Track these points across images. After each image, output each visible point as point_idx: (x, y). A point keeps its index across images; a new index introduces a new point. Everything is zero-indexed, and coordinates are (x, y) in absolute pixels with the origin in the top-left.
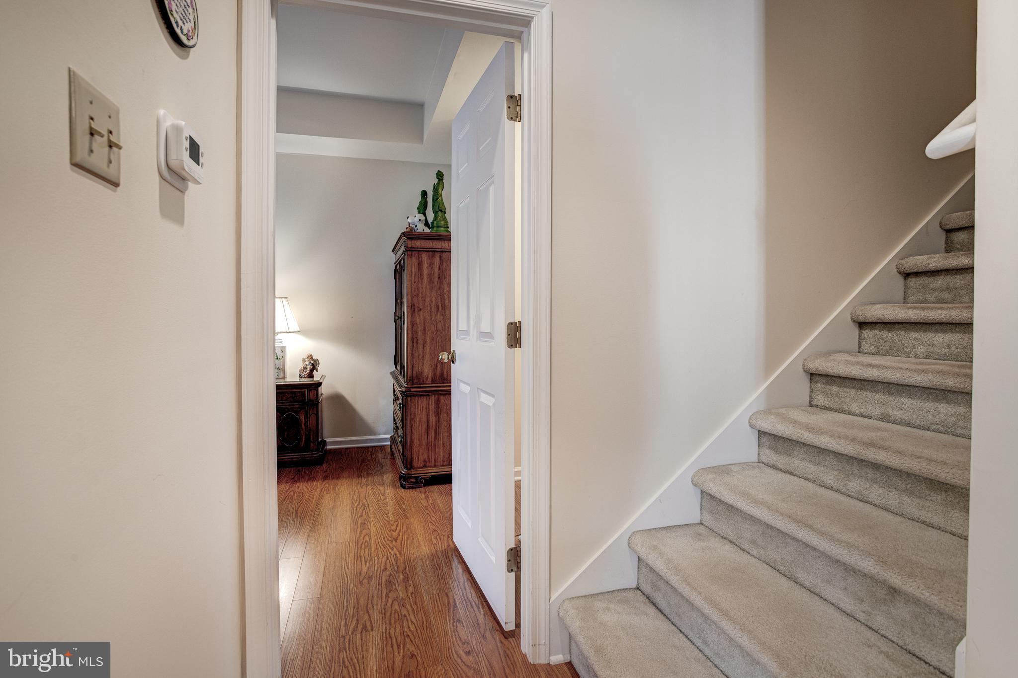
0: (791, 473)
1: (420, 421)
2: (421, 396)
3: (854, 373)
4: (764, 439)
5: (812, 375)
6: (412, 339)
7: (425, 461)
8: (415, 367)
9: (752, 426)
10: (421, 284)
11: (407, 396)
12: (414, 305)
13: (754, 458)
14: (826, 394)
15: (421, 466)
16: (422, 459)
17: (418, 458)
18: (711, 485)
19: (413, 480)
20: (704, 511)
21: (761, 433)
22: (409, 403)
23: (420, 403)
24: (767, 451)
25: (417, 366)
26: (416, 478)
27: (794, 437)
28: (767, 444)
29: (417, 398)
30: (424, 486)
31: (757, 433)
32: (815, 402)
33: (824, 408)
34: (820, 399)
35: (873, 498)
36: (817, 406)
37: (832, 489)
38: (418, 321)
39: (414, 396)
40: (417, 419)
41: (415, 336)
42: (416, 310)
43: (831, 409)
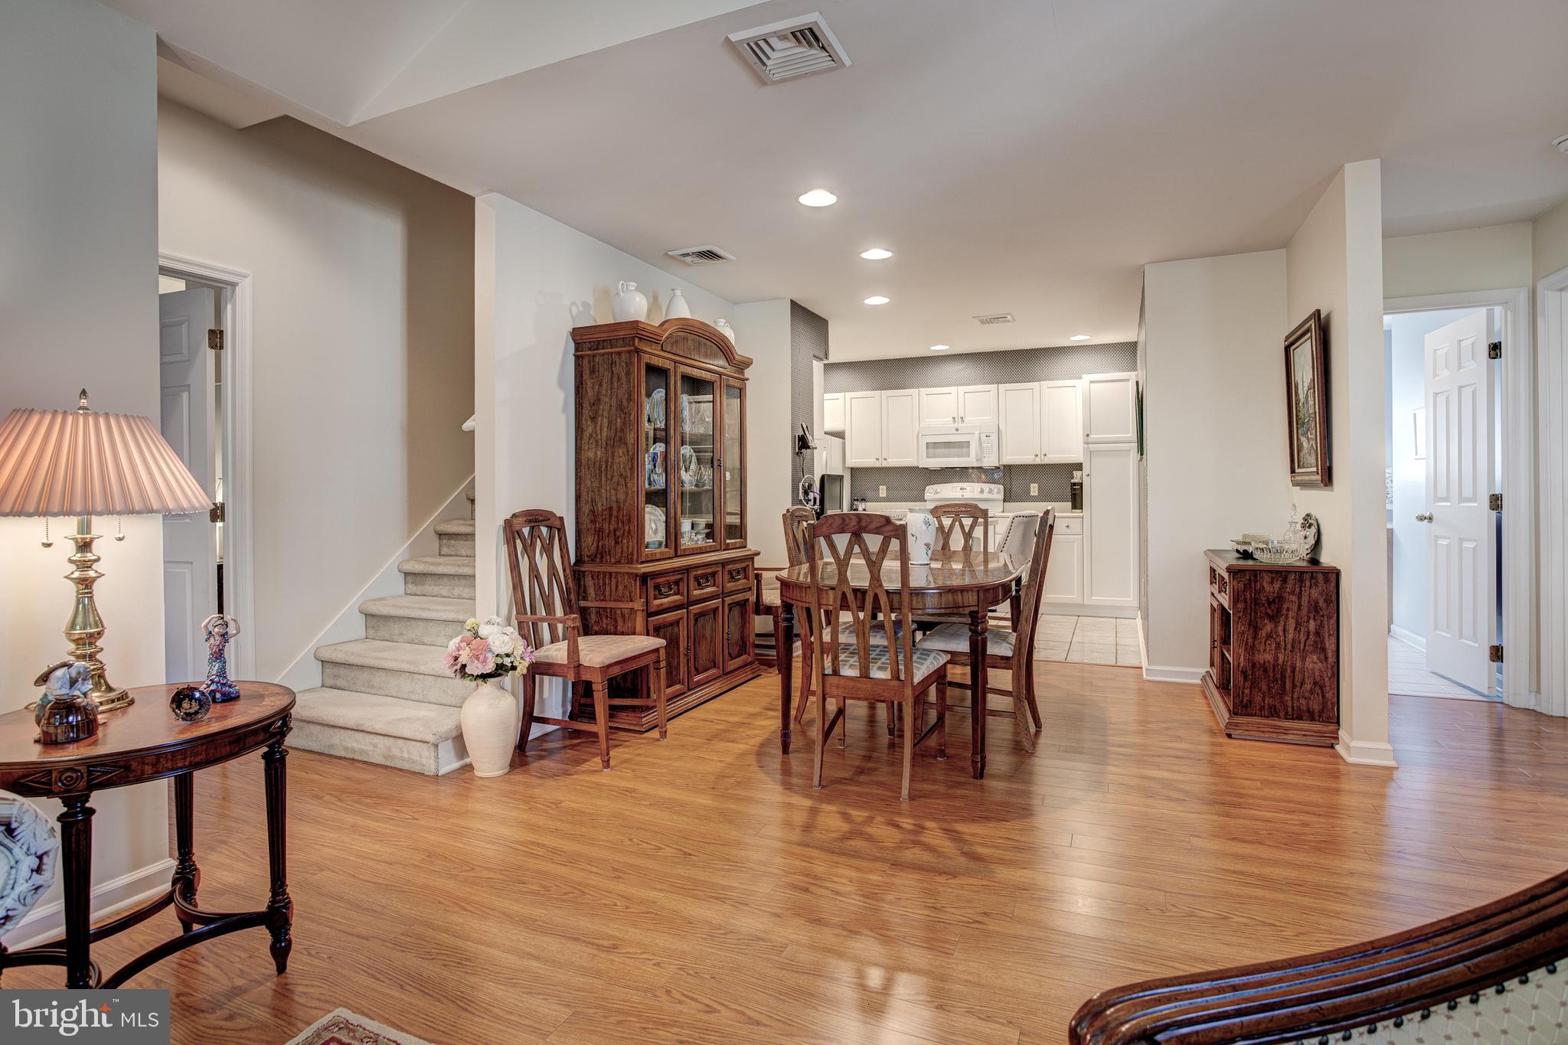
0: (425, 596)
3: (461, 530)
4: (409, 578)
5: (440, 535)
9: (400, 571)
13: (402, 592)
14: (448, 546)
18: (373, 607)
20: (368, 629)
21: (406, 574)
24: (410, 586)
27: (425, 571)
28: (410, 581)
31: (403, 574)
32: (443, 553)
33: (447, 555)
34: (445, 550)
35: (465, 595)
36: (443, 555)
37: (446, 597)
43: (451, 556)
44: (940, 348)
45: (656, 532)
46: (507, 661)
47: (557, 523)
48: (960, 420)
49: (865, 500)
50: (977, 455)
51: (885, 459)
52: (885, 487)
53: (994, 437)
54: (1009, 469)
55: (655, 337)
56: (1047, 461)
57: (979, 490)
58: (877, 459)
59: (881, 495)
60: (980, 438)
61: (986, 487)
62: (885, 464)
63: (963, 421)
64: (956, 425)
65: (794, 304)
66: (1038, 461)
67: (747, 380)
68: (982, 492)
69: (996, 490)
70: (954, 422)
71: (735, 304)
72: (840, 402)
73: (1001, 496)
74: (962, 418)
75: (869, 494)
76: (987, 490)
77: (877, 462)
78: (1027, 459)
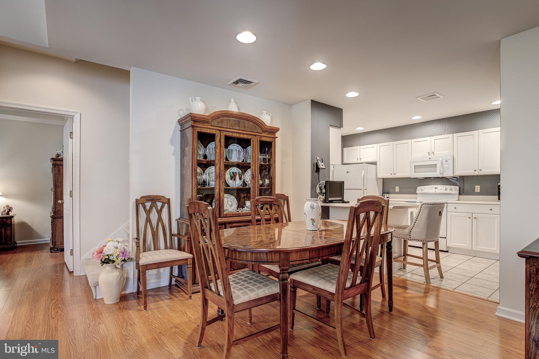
1: (59, 228)
2: (60, 218)
6: (56, 198)
7: (61, 242)
8: (57, 208)
10: (60, 177)
11: (53, 218)
12: (56, 185)
15: (60, 244)
16: (60, 242)
17: (58, 241)
19: (56, 249)
22: (54, 221)
23: (59, 221)
25: (58, 207)
26: (57, 248)
29: (58, 219)
30: (61, 251)
38: (58, 191)
39: (56, 218)
40: (58, 227)
41: (57, 196)
42: (57, 187)
44: (417, 118)
45: (231, 206)
46: (111, 258)
47: (166, 201)
48: (432, 154)
49: (388, 193)
50: (440, 171)
51: (395, 174)
52: (398, 187)
53: (450, 162)
54: (462, 178)
55: (203, 119)
56: (481, 173)
57: (445, 188)
58: (391, 174)
59: (396, 191)
60: (442, 162)
61: (448, 187)
62: (395, 176)
63: (433, 154)
64: (430, 156)
65: (312, 101)
66: (476, 173)
67: (277, 137)
68: (446, 189)
69: (454, 189)
70: (429, 155)
71: (291, 105)
72: (375, 149)
73: (457, 192)
74: (433, 153)
75: (391, 190)
76: (449, 189)
77: (391, 175)
78: (470, 172)
